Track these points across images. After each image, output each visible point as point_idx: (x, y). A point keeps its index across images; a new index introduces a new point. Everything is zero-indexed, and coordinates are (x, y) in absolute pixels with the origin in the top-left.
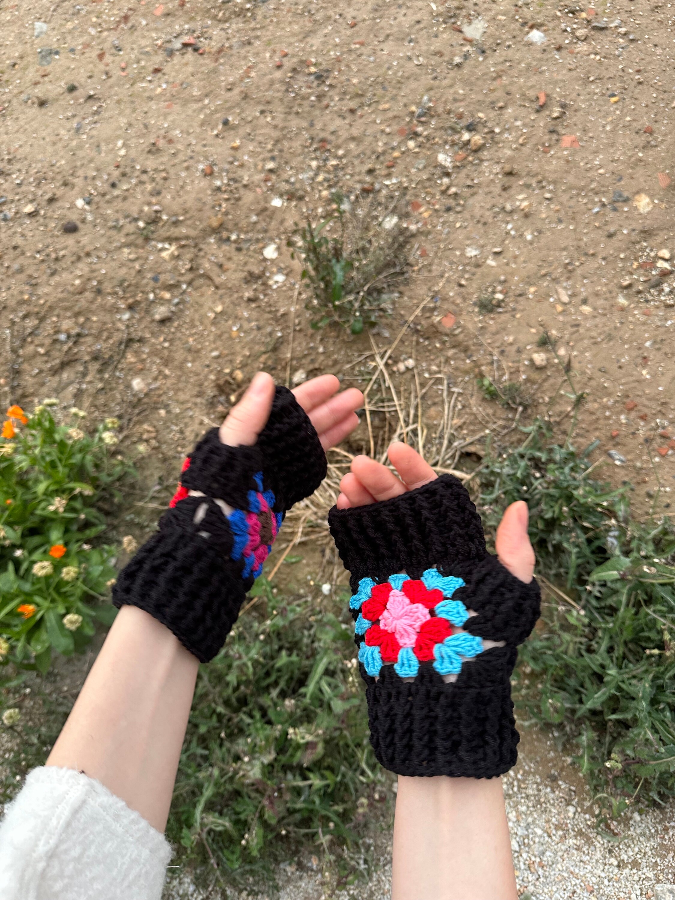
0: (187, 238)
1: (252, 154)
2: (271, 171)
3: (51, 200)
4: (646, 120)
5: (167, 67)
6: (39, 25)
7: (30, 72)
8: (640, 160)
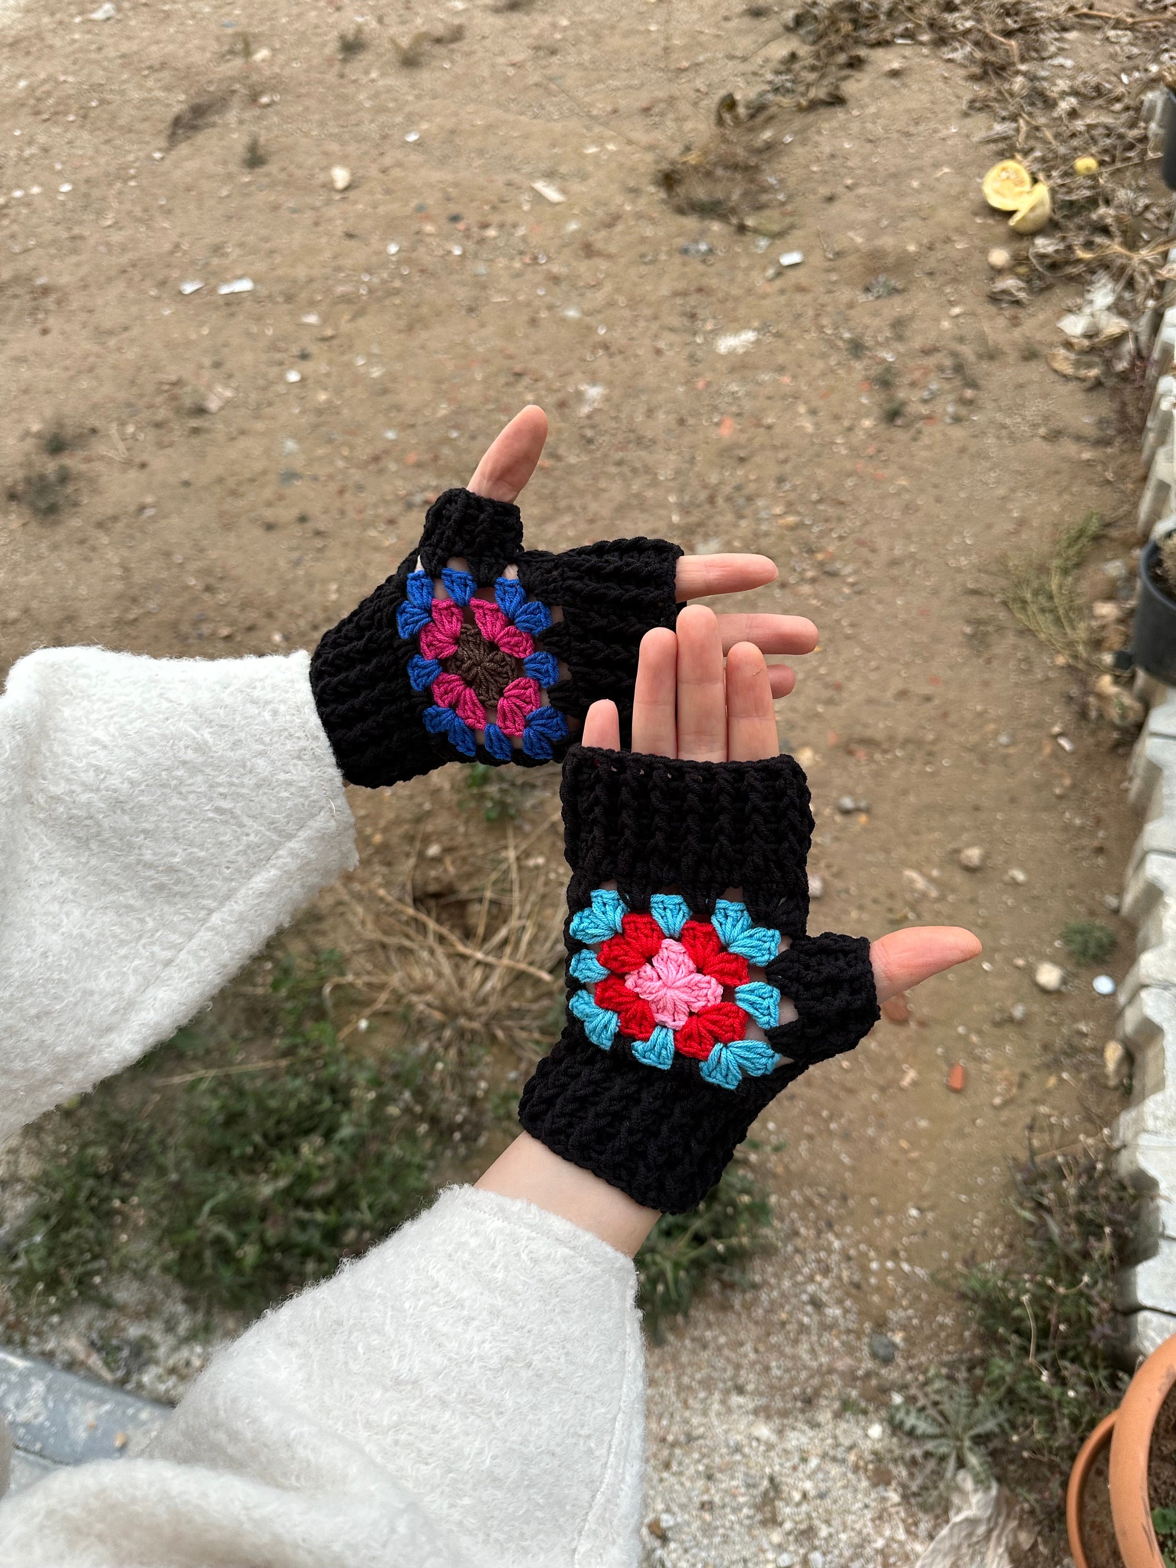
3: (251, 629)
4: (839, 677)
5: (402, 522)
6: (291, 445)
7: (268, 493)
8: (817, 715)
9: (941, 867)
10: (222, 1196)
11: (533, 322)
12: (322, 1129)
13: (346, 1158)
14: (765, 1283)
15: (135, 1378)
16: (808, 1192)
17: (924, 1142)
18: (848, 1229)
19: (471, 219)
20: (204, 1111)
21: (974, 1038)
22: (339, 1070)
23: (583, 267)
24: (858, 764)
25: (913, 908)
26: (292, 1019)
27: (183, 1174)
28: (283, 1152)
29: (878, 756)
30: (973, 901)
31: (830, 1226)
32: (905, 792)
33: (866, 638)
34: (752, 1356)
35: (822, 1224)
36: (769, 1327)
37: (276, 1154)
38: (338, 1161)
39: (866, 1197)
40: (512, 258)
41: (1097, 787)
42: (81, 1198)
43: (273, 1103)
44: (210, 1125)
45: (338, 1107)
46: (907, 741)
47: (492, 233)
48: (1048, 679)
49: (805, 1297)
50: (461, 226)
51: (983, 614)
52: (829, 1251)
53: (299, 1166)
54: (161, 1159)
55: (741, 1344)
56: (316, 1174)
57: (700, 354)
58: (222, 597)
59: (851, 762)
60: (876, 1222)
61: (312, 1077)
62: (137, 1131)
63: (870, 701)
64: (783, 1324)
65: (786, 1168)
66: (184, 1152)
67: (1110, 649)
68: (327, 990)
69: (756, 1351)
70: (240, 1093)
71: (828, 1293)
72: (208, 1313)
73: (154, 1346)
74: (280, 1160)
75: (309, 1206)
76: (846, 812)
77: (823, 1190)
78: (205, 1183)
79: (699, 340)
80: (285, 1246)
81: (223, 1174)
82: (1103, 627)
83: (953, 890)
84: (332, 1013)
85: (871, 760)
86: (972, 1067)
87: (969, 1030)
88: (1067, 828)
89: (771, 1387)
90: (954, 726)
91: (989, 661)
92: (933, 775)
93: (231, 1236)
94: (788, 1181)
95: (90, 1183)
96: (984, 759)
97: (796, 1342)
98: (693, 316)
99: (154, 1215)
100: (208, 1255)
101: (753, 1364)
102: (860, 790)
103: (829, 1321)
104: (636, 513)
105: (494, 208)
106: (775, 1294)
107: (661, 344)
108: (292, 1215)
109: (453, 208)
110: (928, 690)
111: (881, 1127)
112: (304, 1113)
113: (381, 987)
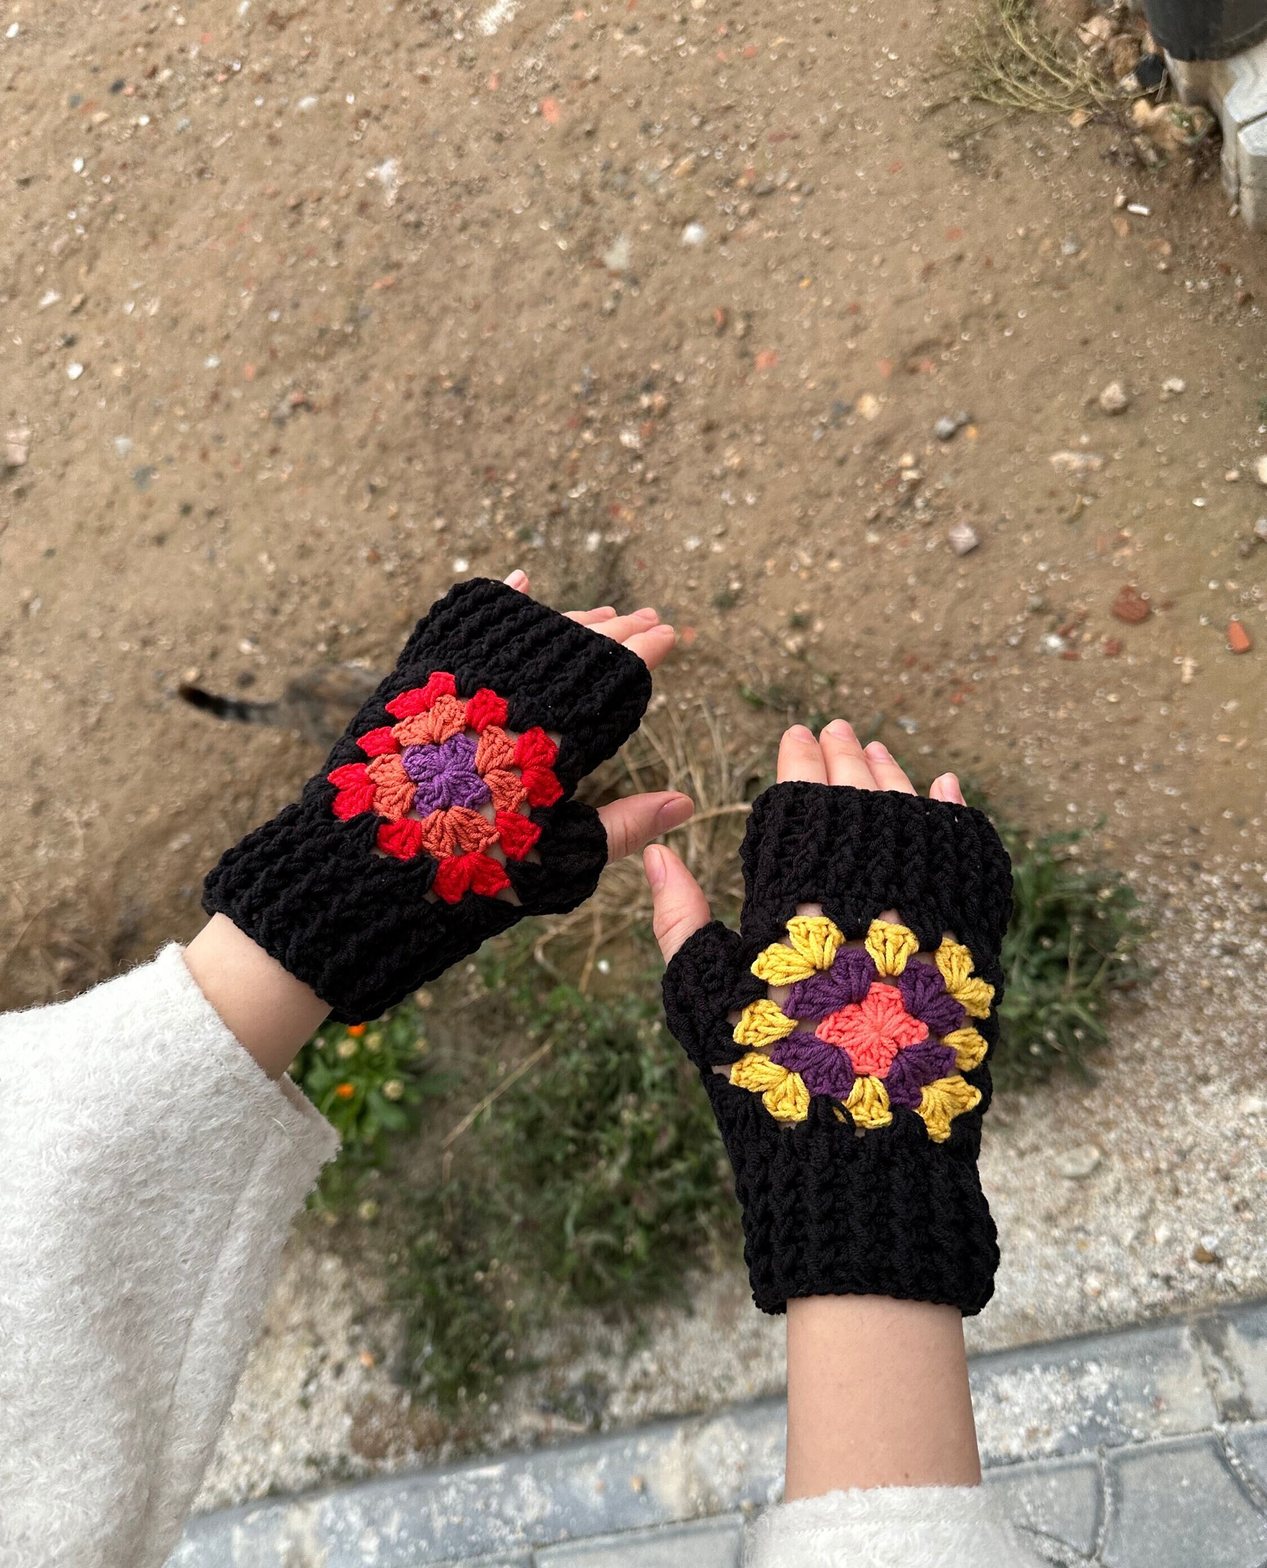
0: (377, 644)
1: (415, 516)
2: (443, 530)
3: (214, 655)
4: (848, 297)
5: (284, 443)
6: (122, 442)
7: (135, 507)
8: (852, 353)
9: (1086, 429)
10: (575, 1208)
11: (274, 140)
12: (625, 1086)
13: (668, 1097)
14: (1166, 962)
15: (605, 1416)
16: (1153, 848)
17: (1244, 724)
18: (1218, 859)
19: (134, 76)
20: (500, 1140)
21: (1232, 585)
22: (604, 1022)
23: (283, 44)
24: (929, 379)
25: (1084, 492)
26: (526, 1003)
27: (524, 1210)
28: (603, 1130)
29: (945, 356)
30: (1142, 443)
31: (1197, 867)
32: (999, 375)
33: (849, 236)
34: (1196, 1040)
35: (1187, 870)
36: (1196, 1003)
37: (597, 1134)
38: (663, 1105)
39: (1217, 816)
40: (204, 88)
41: (1203, 233)
42: (443, 1290)
43: (564, 1091)
44: (518, 1147)
45: (626, 1056)
46: (966, 319)
47: (165, 74)
48: (1075, 150)
49: (1215, 952)
50: (129, 90)
51: (959, 128)
52: (1212, 892)
53: (628, 1133)
54: (492, 1208)
55: (1178, 1035)
56: (649, 1130)
57: (470, 52)
58: (164, 642)
59: (920, 380)
60: (1243, 833)
61: (583, 1044)
62: (451, 1196)
63: (899, 302)
64: (1210, 990)
65: (1114, 837)
66: (507, 1188)
67: (1126, 71)
68: (539, 955)
69: (1198, 1032)
70: (524, 1100)
71: (1236, 933)
72: (633, 1319)
73: (603, 1378)
74: (605, 1139)
75: (662, 1162)
76: (950, 437)
77: (1167, 837)
78: (549, 1204)
79: (458, 36)
80: (666, 1214)
81: (561, 1184)
82: (1103, 51)
83: (1115, 446)
84: (558, 974)
85: (940, 364)
86: (1247, 616)
87: (1221, 581)
88: (1195, 299)
89: (1235, 1057)
90: (1006, 269)
91: (998, 175)
92: (1016, 336)
93: (608, 1238)
94: (1126, 848)
95: (440, 1271)
96: (1060, 286)
97: (1233, 1000)
98: (435, 16)
99: (523, 1264)
100: (599, 1268)
101: (1202, 1047)
102: (948, 404)
103: (1255, 960)
104: (516, 268)
105: (148, 45)
106: (1182, 966)
107: (420, 71)
108: (652, 1181)
109: (110, 77)
110: (953, 249)
111: (1189, 737)
112: (598, 1081)
113: (589, 919)
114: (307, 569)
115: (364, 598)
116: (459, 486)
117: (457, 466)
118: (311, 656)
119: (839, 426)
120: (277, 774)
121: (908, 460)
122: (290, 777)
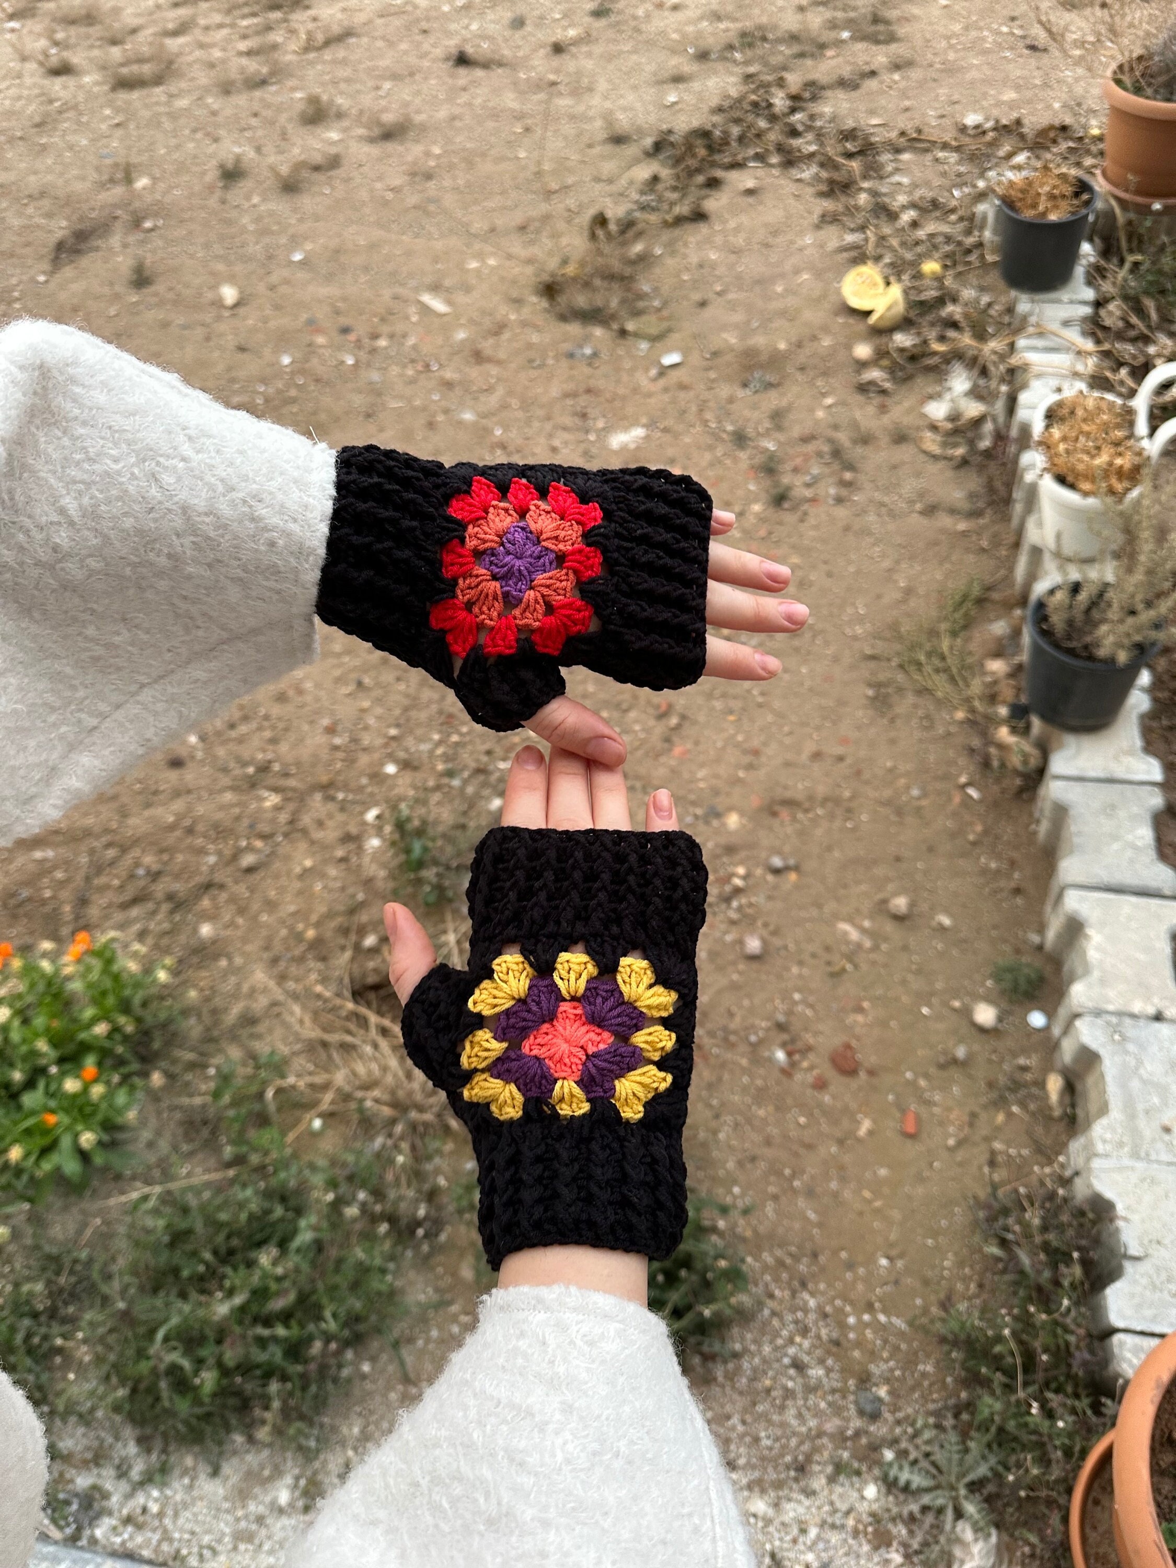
0: (294, 790)
1: (379, 718)
2: (394, 738)
4: (756, 743)
8: (740, 780)
9: (871, 917)
10: (175, 1321)
11: (431, 425)
12: (275, 1240)
13: (305, 1267)
14: (746, 1350)
15: (87, 1533)
16: (779, 1253)
17: (886, 1190)
18: (822, 1286)
19: (361, 330)
20: (148, 1232)
21: (922, 1083)
22: (289, 1178)
23: (474, 372)
24: (782, 824)
25: (851, 961)
26: (236, 1126)
27: (131, 1303)
28: (235, 1269)
29: (800, 816)
30: (905, 948)
31: (804, 1285)
32: (829, 849)
33: (777, 704)
34: (740, 1428)
35: (796, 1283)
36: (753, 1396)
37: (228, 1270)
38: (297, 1270)
39: (835, 1253)
40: (404, 366)
41: (1007, 831)
42: (19, 1338)
43: (223, 1216)
44: (155, 1249)
45: (290, 1215)
46: (826, 800)
47: (382, 343)
48: (949, 734)
49: (786, 1361)
50: (352, 337)
51: (882, 677)
52: (806, 1311)
53: (255, 1279)
54: (105, 1289)
55: (728, 1417)
56: (273, 1286)
57: (594, 450)
59: (776, 823)
60: (849, 1275)
61: (262, 1185)
62: (76, 1261)
63: (787, 764)
64: (768, 1391)
65: (755, 1231)
66: (127, 1279)
67: (1004, 702)
68: (270, 1094)
69: (744, 1422)
70: (185, 1210)
71: (809, 1353)
72: (164, 1451)
73: (106, 1496)
74: (233, 1277)
75: (267, 1322)
76: (776, 871)
77: (793, 1249)
78: (154, 1308)
79: (592, 437)
80: (245, 1368)
81: (172, 1298)
82: (995, 682)
83: (886, 939)
84: (275, 1118)
85: (794, 819)
86: (924, 1112)
87: (916, 1074)
88: (984, 871)
89: (763, 1459)
90: (867, 783)
91: (892, 721)
92: (854, 830)
93: (186, 1364)
94: (758, 1244)
95: (27, 1322)
96: (899, 812)
97: (782, 1408)
98: (584, 416)
99: (99, 1349)
100: (163, 1385)
101: (742, 1437)
102: (787, 849)
103: (813, 1382)
105: (383, 320)
106: (757, 1360)
107: (556, 443)
108: (250, 1333)
109: (344, 321)
110: (839, 750)
111: (843, 1180)
112: (255, 1225)
113: (325, 1087)
114: (276, 710)
115: (305, 753)
116: (423, 715)
117: (430, 702)
118: (238, 772)
119: (707, 823)
120: (152, 844)
121: (741, 871)
122: (162, 851)
